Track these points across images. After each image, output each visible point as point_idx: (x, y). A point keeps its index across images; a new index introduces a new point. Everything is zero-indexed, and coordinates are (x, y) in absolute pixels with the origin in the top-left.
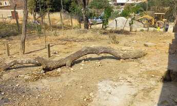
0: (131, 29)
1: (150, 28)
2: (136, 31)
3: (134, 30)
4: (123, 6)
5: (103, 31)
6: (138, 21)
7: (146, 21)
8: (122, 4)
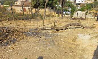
0: (85, 17)
1: (95, 17)
2: (88, 19)
3: (87, 18)
4: (80, 5)
5: (71, 18)
6: (89, 13)
7: (93, 13)
8: (79, 4)
